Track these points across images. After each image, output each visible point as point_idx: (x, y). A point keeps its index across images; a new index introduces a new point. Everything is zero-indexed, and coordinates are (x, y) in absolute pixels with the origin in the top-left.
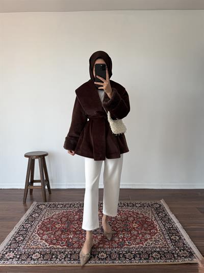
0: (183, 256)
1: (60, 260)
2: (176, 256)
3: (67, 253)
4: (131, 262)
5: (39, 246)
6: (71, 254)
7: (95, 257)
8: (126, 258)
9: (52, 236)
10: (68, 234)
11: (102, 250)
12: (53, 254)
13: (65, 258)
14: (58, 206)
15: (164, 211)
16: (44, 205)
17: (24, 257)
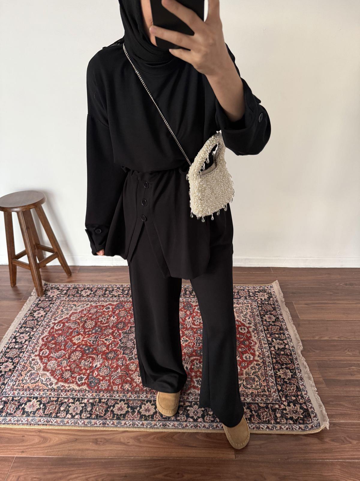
0: (291, 418)
1: (73, 417)
2: (278, 415)
3: (86, 401)
4: (196, 426)
5: (40, 384)
6: (93, 405)
7: (134, 412)
8: (188, 416)
9: (65, 363)
10: (93, 359)
11: (149, 396)
12: (62, 404)
13: (81, 412)
14: (83, 293)
15: (274, 309)
16: (58, 289)
17: (10, 408)
